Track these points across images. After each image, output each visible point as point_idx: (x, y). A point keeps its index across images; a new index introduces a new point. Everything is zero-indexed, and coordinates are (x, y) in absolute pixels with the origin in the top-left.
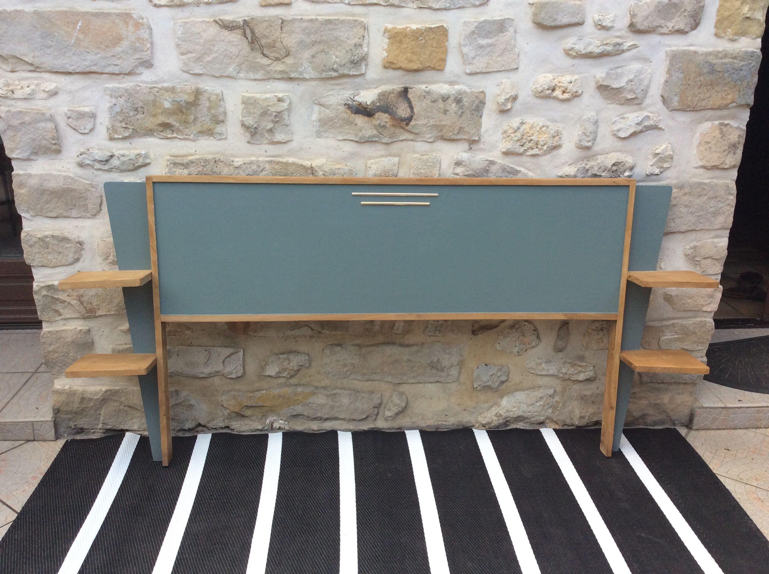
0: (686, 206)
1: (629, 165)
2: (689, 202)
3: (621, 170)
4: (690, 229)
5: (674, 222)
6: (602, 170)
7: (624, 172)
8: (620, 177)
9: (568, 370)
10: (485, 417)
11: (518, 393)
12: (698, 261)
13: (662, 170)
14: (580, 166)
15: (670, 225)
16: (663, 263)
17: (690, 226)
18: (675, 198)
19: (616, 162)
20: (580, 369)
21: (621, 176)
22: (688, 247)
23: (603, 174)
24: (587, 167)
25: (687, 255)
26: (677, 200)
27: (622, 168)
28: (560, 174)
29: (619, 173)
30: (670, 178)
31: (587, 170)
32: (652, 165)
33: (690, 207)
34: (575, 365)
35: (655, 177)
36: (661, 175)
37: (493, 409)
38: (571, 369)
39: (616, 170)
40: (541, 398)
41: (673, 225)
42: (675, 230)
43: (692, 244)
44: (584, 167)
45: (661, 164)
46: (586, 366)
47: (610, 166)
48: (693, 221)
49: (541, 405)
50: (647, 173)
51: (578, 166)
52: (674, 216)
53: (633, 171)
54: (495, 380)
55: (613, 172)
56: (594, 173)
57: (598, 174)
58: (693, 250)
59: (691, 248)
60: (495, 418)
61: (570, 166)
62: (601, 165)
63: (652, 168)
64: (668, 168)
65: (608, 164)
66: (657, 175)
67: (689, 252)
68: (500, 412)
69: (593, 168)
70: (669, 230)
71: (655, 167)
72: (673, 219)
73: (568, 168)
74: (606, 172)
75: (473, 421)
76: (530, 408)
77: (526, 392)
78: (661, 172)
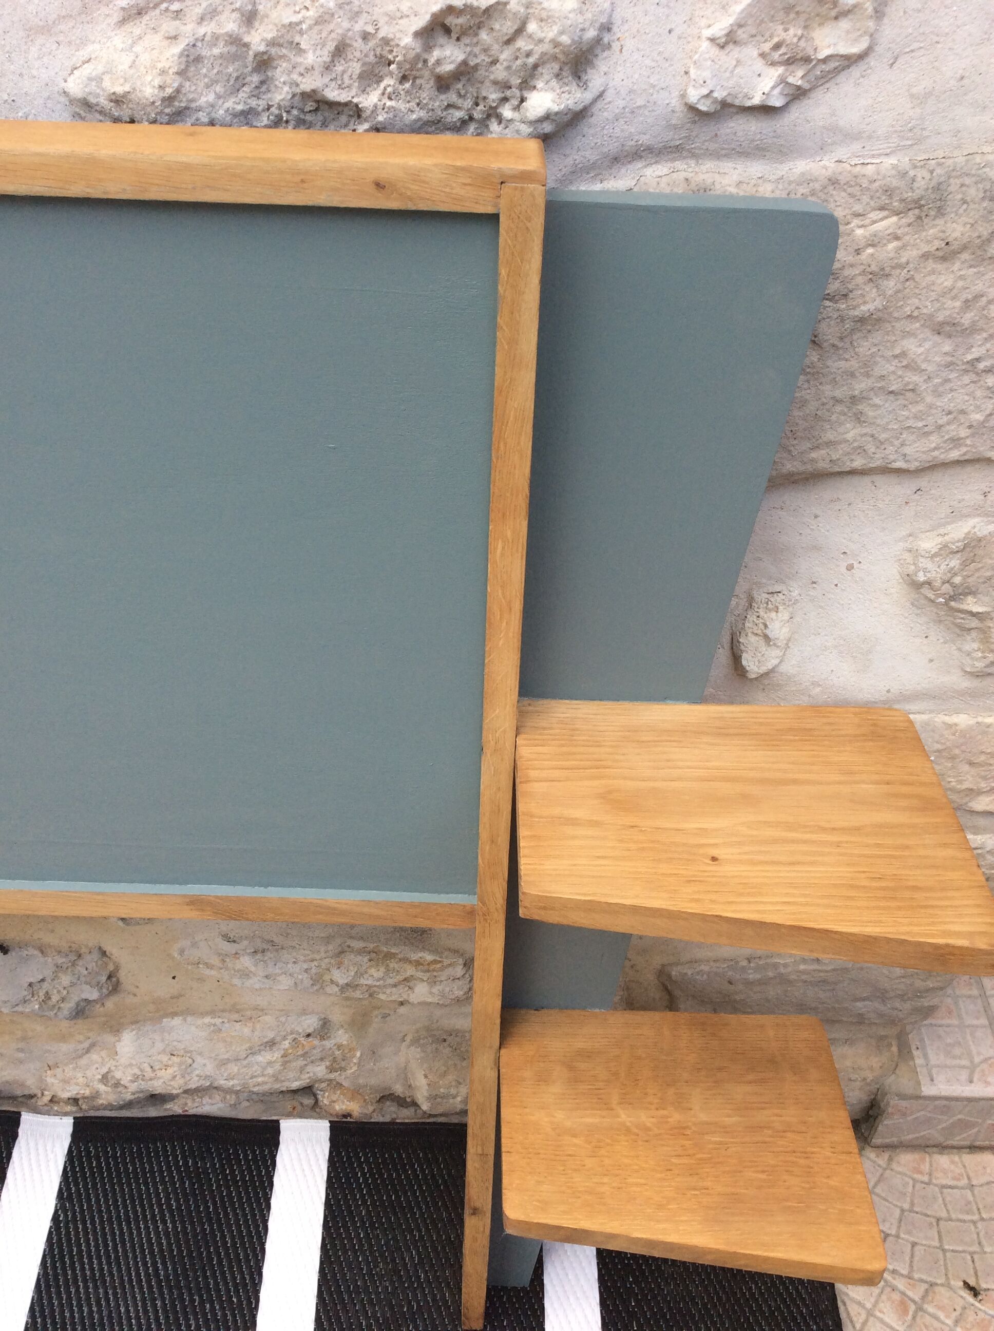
0: (942, 329)
1: (551, 33)
2: (967, 305)
3: (499, 73)
4: (955, 455)
5: (859, 418)
6: (356, 68)
7: (527, 84)
8: (500, 119)
9: (359, 974)
10: (66, 1081)
11: (177, 1021)
12: (973, 614)
13: (796, 78)
14: (207, 29)
15: (830, 436)
16: (784, 615)
17: (956, 442)
18: (876, 276)
19: (450, 9)
20: (410, 971)
21: (507, 112)
22: (929, 544)
23: (370, 100)
24: (257, 39)
25: (917, 586)
26: (890, 285)
27: (505, 55)
28: (75, 86)
29: (494, 96)
30: (851, 136)
31: (264, 63)
32: (729, 41)
33: (973, 329)
34: (390, 956)
35: (751, 127)
36: (795, 113)
37: (94, 1056)
38: (373, 971)
39: (464, 72)
40: (271, 1044)
41: (852, 432)
42: (858, 463)
43: (958, 531)
44: (235, 40)
45: (792, 34)
46: (435, 962)
47: (407, 40)
48: (978, 417)
49: (270, 1063)
50: (694, 95)
51: (189, 29)
52: (860, 386)
53: (596, 79)
54: (55, 998)
55: (443, 84)
56: (307, 84)
57: (333, 94)
58: (955, 563)
59: (946, 551)
60: (102, 1088)
61: (136, 28)
62: (341, 24)
63: (728, 58)
64: (850, 61)
65: (392, 18)
66: (765, 110)
67: (934, 571)
68: (118, 1075)
69: (297, 48)
70: (821, 458)
71: (751, 52)
72: (854, 400)
73: (119, 39)
74: (389, 82)
75: (31, 1084)
76: (234, 1068)
77: (207, 1020)
78: (798, 94)
